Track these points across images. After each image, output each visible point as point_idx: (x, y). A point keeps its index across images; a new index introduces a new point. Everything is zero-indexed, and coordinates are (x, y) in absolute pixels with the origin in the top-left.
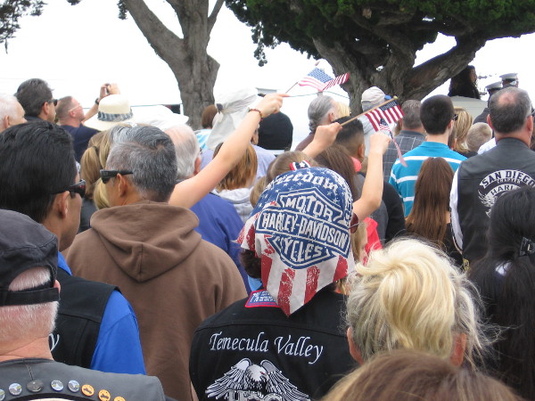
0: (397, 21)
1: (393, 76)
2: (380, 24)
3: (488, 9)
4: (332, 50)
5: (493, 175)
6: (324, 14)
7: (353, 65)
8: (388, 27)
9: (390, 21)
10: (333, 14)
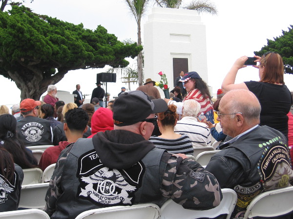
0: (35, 63)
1: (35, 83)
2: (29, 65)
3: (64, 57)
4: (15, 75)
5: (26, 125)
6: (8, 60)
7: (22, 80)
8: (32, 66)
9: (32, 64)
10: (10, 60)
